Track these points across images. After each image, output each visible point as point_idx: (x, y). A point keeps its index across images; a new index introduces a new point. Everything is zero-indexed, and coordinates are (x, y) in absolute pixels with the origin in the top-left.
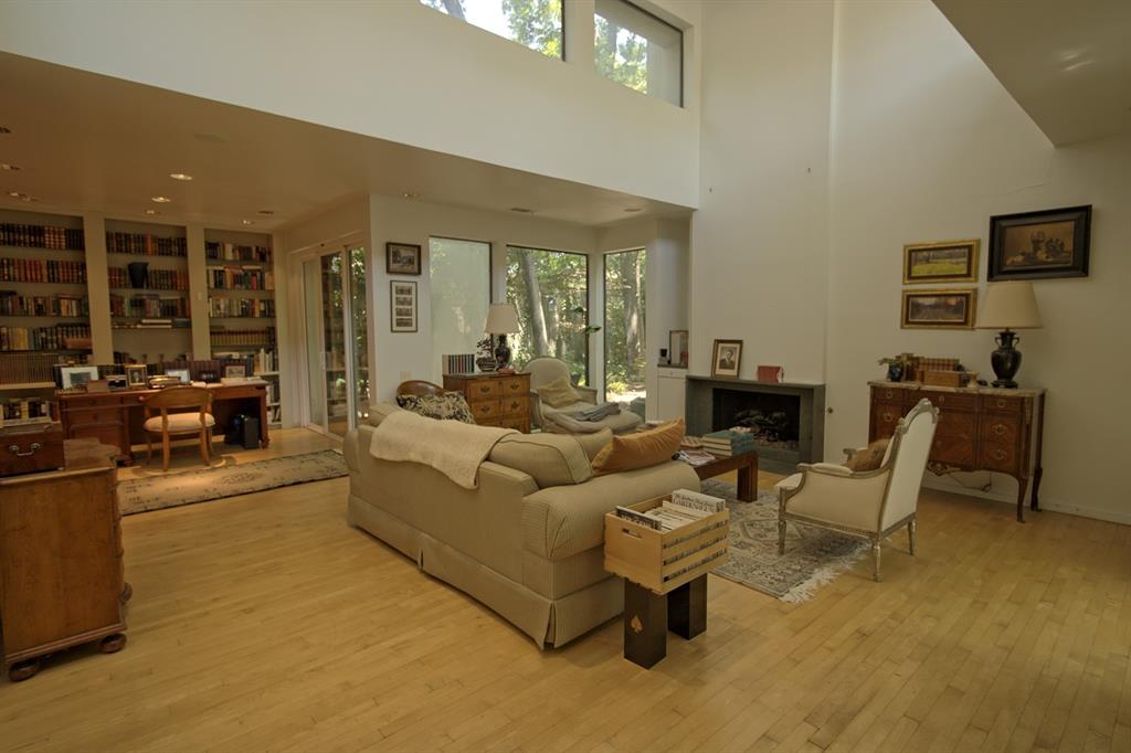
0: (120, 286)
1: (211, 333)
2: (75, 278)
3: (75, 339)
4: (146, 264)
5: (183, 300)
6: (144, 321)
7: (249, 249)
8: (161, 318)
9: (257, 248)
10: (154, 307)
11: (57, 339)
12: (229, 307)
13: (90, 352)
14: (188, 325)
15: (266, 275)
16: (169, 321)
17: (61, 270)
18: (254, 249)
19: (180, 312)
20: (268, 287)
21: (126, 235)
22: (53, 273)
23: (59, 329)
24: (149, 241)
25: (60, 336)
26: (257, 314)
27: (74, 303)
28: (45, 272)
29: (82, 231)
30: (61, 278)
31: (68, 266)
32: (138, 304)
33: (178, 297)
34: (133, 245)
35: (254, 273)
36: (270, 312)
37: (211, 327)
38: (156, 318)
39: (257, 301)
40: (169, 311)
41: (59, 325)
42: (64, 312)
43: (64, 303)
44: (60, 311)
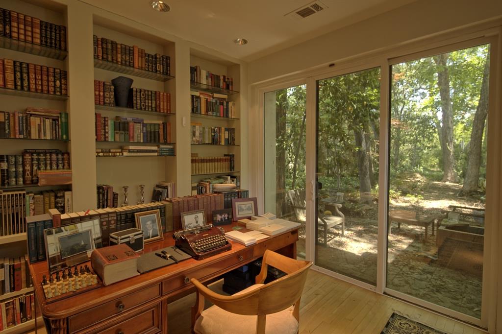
0: (104, 103)
1: (193, 161)
2: (52, 89)
3: (49, 171)
4: (132, 81)
5: (165, 125)
6: (131, 148)
7: (218, 77)
8: (144, 144)
9: (224, 77)
10: (138, 132)
11: (24, 171)
12: (202, 134)
13: (69, 188)
14: (172, 152)
15: (230, 104)
16: (155, 148)
17: (32, 76)
18: (222, 78)
19: (161, 137)
20: (232, 115)
21: (112, 42)
22: (22, 79)
23: (28, 157)
24: (136, 55)
25: (28, 168)
26: (223, 143)
27: (48, 122)
28: (10, 76)
29: (65, 29)
30: (33, 86)
31: (41, 71)
32: (122, 126)
33: (161, 122)
34: (119, 56)
35: (221, 102)
36: (232, 142)
37: (192, 154)
38: (138, 144)
39: (223, 129)
40: (152, 137)
41: (25, 152)
42: (34, 135)
43: (35, 121)
44: (29, 133)
